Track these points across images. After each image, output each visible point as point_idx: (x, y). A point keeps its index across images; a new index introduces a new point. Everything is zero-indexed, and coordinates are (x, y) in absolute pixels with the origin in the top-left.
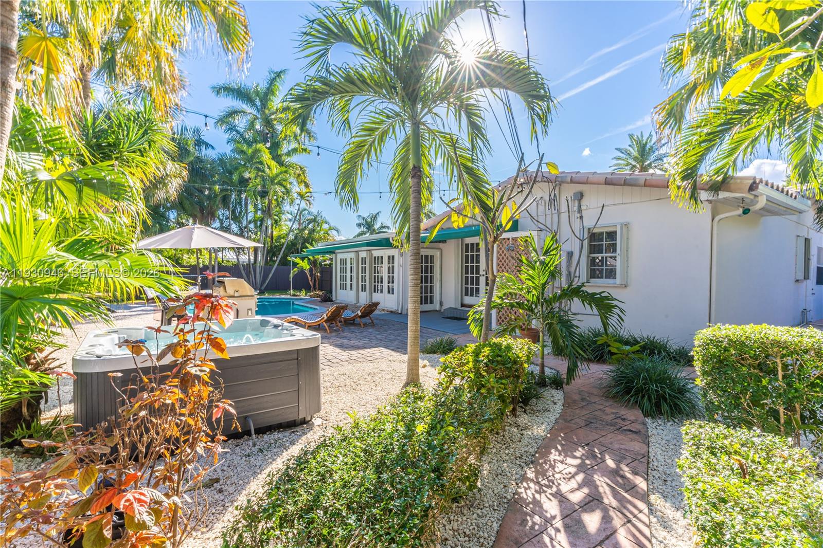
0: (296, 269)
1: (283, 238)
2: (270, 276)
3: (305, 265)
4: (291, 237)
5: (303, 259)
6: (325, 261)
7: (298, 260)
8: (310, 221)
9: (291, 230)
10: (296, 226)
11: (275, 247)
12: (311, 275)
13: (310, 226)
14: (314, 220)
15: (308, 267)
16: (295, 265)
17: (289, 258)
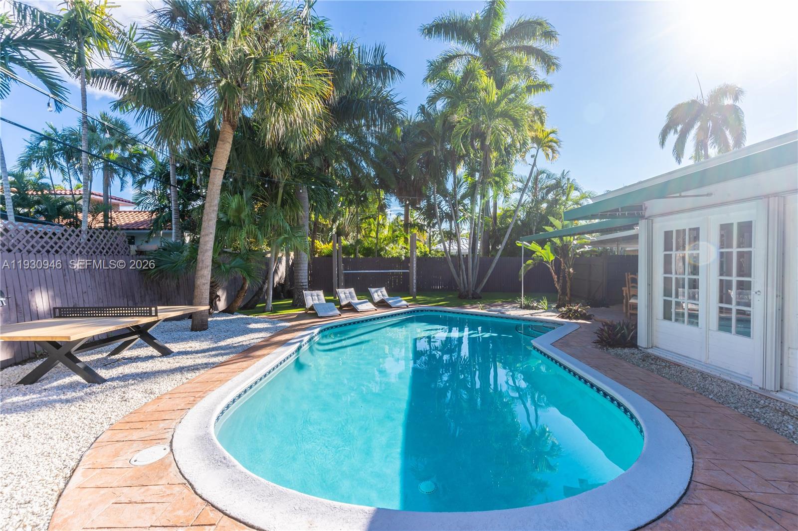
0: (530, 262)
1: (510, 216)
2: (490, 271)
3: (546, 254)
4: (522, 214)
5: (542, 243)
6: (582, 246)
7: (534, 246)
8: (550, 189)
9: (520, 204)
10: (527, 198)
11: (499, 229)
12: (557, 273)
13: (550, 196)
14: (558, 185)
15: (552, 258)
16: (529, 253)
17: (519, 244)
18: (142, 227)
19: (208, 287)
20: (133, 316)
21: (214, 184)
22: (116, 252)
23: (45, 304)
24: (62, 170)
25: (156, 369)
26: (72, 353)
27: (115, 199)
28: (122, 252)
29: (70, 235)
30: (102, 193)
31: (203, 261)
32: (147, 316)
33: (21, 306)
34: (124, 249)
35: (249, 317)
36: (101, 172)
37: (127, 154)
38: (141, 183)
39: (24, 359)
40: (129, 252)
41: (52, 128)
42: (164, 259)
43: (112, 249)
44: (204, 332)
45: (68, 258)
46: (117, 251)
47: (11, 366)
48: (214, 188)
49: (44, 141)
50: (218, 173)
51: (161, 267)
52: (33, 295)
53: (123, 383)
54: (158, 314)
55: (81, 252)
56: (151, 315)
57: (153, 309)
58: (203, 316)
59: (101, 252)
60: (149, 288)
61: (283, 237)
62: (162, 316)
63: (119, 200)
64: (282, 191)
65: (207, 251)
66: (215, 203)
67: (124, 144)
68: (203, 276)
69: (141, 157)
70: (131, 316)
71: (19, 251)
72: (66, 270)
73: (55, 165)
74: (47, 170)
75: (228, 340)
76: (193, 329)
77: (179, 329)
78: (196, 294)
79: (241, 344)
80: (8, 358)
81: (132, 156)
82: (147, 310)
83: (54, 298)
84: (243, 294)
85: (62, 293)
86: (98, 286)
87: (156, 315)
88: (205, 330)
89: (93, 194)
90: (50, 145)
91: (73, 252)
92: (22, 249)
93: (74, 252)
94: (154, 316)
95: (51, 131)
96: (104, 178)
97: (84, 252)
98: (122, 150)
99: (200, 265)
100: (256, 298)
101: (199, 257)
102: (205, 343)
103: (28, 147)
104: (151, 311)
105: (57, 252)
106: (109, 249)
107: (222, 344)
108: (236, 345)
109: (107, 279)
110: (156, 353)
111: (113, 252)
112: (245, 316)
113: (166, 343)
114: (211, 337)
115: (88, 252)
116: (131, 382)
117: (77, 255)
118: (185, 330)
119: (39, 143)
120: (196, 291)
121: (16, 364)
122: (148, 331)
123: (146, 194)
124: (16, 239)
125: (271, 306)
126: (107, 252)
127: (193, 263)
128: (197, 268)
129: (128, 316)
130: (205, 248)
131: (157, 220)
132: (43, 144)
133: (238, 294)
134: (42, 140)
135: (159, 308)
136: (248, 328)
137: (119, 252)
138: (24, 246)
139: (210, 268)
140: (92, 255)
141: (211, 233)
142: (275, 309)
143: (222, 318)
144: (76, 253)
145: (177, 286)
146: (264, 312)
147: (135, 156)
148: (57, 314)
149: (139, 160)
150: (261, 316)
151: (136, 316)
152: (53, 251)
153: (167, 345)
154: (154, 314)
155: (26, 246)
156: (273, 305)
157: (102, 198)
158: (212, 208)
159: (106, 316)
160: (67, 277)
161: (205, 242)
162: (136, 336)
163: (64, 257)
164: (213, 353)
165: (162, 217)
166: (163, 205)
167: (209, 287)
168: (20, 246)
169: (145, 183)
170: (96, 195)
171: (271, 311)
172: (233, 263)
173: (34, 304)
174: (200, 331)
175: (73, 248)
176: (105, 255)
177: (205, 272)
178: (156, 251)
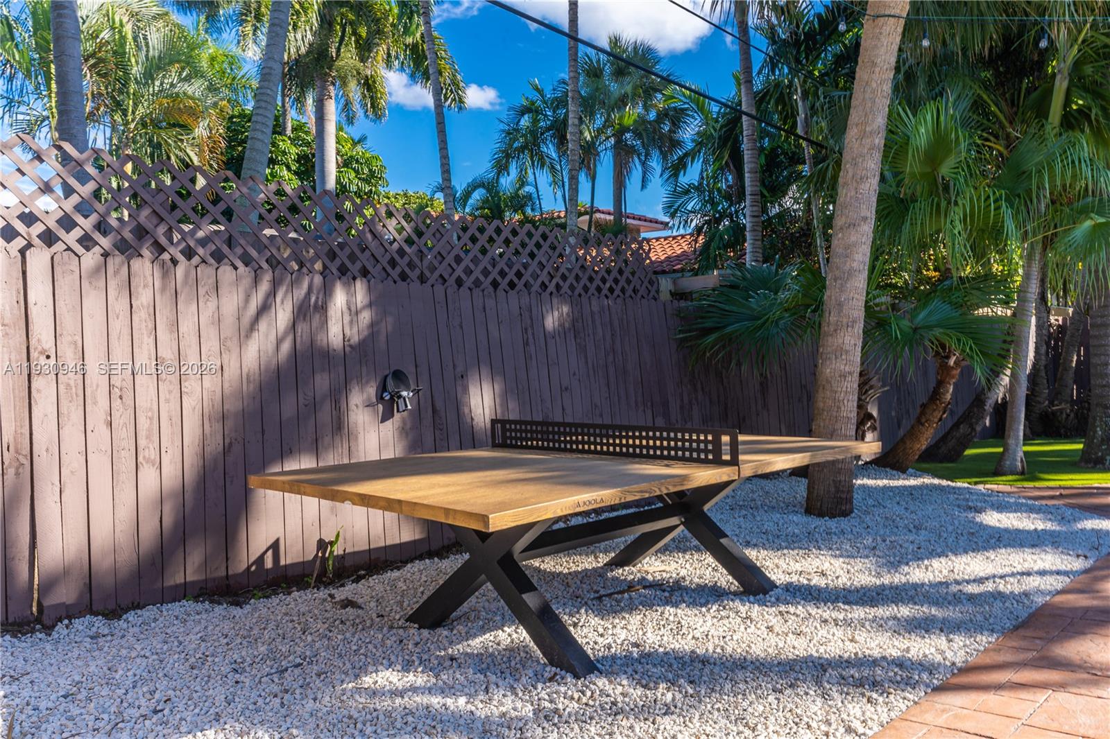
18: (679, 266)
19: (852, 383)
20: (669, 458)
21: (874, 64)
22: (629, 292)
23: (487, 411)
24: (552, 168)
25: (735, 647)
26: (516, 556)
27: (634, 218)
28: (642, 291)
29: (538, 246)
30: (612, 210)
31: (840, 305)
32: (706, 462)
33: (443, 414)
34: (646, 283)
35: (959, 484)
36: (610, 154)
37: (652, 115)
38: (679, 167)
39: (446, 542)
40: (658, 291)
41: (537, 89)
42: (735, 309)
43: (622, 283)
44: (844, 523)
45: (534, 302)
46: (632, 286)
47: (421, 557)
48: (875, 76)
49: (526, 117)
50: (886, 29)
51: (729, 329)
52: (466, 390)
53: (639, 691)
54: (741, 457)
55: (558, 287)
56: (718, 462)
57: (725, 439)
58: (839, 471)
59: (599, 289)
60: (699, 386)
61: (1088, 224)
62: (751, 463)
63: (640, 219)
64: (1065, 84)
65: (851, 274)
66: (875, 126)
67: (648, 92)
68: (840, 351)
69: (676, 117)
70: (662, 457)
71: (440, 281)
72: (530, 332)
73: (541, 160)
74: (530, 172)
75: (936, 563)
76: (813, 508)
77: (774, 503)
78: (821, 405)
79: (989, 586)
80: (417, 537)
81: (663, 115)
82: (706, 442)
83: (505, 396)
84: (938, 414)
85: (520, 387)
86: (591, 372)
87: (734, 462)
88: (846, 514)
89: (598, 211)
90: (535, 122)
91: (544, 286)
92: (446, 277)
93: (546, 287)
94: (726, 463)
95: (534, 96)
96: (615, 170)
97: (565, 287)
98: (646, 107)
99: (833, 319)
100: (963, 429)
101: (830, 295)
102: (859, 564)
103: (503, 131)
104: (717, 443)
105: (512, 285)
106: (616, 281)
107: (917, 574)
108: (972, 589)
109: (611, 358)
110: (724, 579)
111: (623, 290)
112: (944, 483)
113: (748, 544)
114: (868, 541)
115: (572, 288)
116: (665, 694)
117: (551, 293)
118: (789, 507)
119: (519, 121)
120: (820, 395)
121: (430, 555)
122: (706, 508)
123: (687, 192)
124: (435, 251)
125: (1020, 454)
126: (611, 290)
127: (814, 311)
128: (825, 328)
129: (655, 457)
130: (847, 267)
131: (706, 246)
132: (525, 121)
133: (923, 413)
134: (523, 114)
135: (741, 438)
136: (982, 527)
137: (635, 291)
138: (450, 270)
139: (859, 328)
140: (580, 295)
141: (865, 219)
142: (1034, 468)
143: (881, 483)
144: (549, 290)
145: (761, 384)
146: (997, 473)
147: (666, 115)
148: (499, 440)
149: (673, 124)
150: (994, 487)
151: (676, 458)
152: (504, 284)
153: (752, 554)
154: (727, 457)
155: (454, 270)
156: (1026, 453)
157: (612, 218)
158: (867, 141)
159: (602, 453)
160: (532, 348)
161: (847, 247)
162: (674, 521)
163: (525, 300)
164: (905, 611)
165: (717, 238)
166: (719, 212)
167: (856, 386)
168: (443, 269)
169: (685, 167)
170: (603, 213)
171: (1022, 473)
172: (922, 316)
173: (466, 411)
174: (832, 516)
175: (544, 277)
176: (607, 297)
177: (847, 339)
178: (714, 290)
